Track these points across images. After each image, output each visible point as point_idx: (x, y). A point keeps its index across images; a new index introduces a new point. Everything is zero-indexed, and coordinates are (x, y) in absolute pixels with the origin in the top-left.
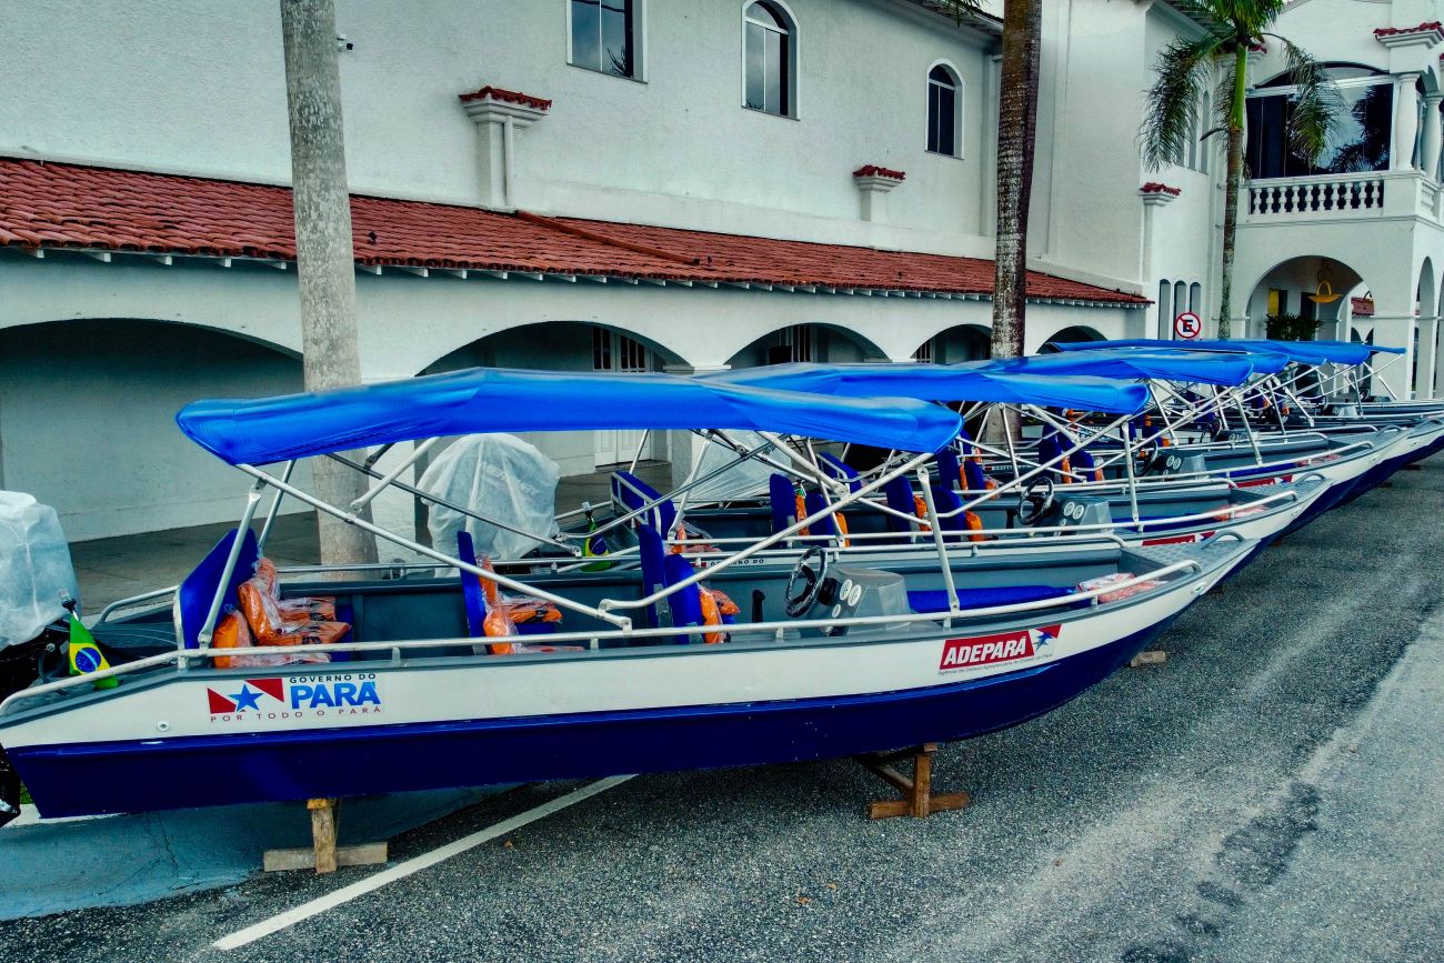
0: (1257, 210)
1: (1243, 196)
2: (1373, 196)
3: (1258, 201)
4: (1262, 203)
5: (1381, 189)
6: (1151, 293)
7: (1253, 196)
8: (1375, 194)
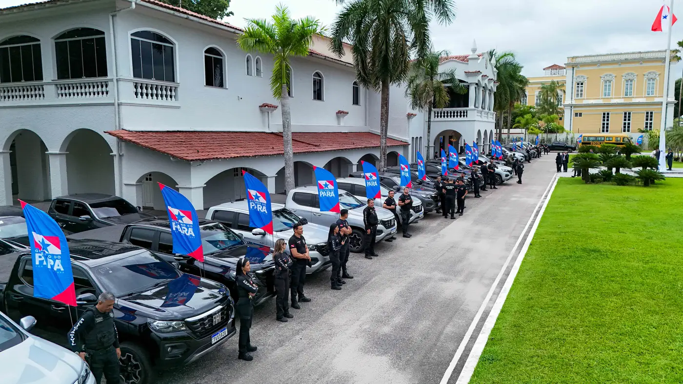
0: (436, 117)
1: (433, 113)
2: (464, 114)
3: (436, 115)
4: (438, 115)
5: (467, 113)
6: (410, 142)
7: (435, 113)
8: (465, 114)
